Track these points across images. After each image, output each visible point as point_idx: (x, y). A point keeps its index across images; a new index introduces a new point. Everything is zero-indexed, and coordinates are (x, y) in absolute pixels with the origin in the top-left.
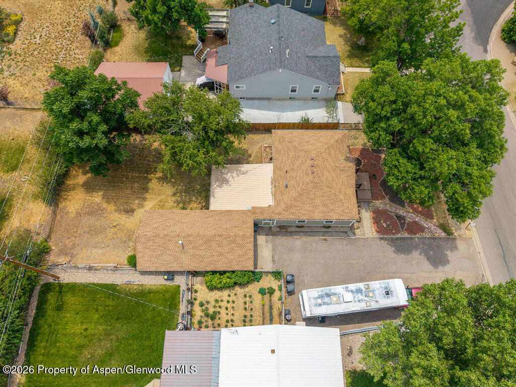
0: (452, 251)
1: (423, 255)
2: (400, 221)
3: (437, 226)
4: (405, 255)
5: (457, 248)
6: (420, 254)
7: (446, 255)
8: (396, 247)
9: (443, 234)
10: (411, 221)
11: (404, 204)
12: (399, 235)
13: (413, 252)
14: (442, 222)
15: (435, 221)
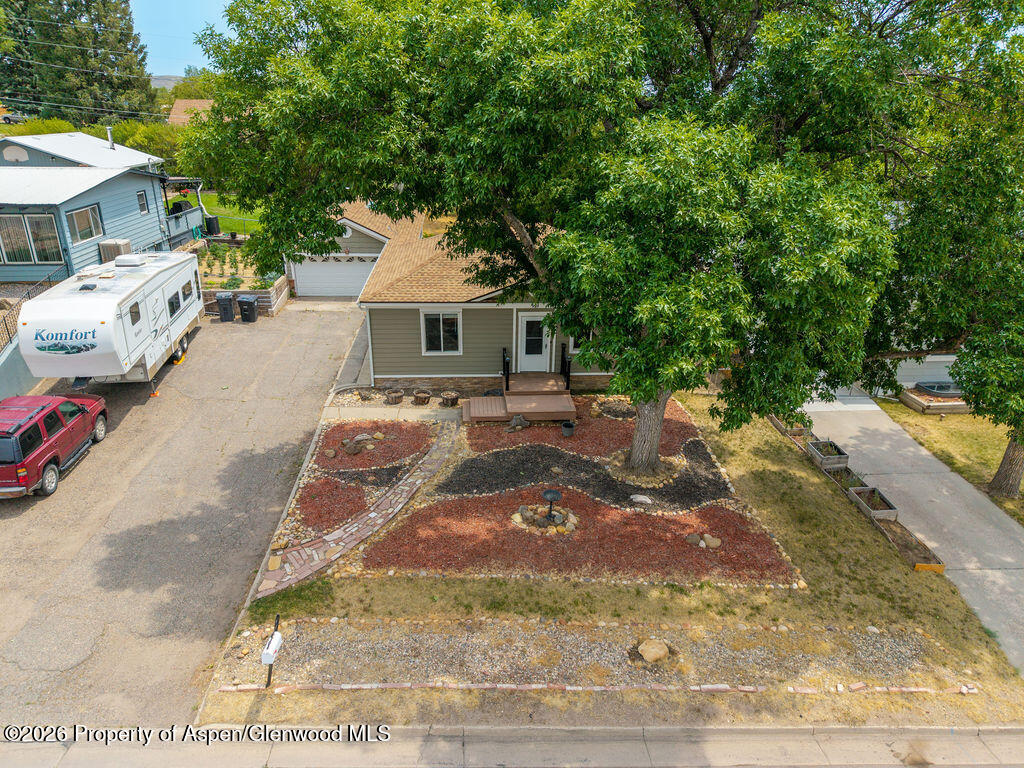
0: (161, 610)
1: (198, 512)
2: (375, 473)
3: (321, 572)
4: (225, 471)
5: (165, 633)
6: (203, 506)
7: (152, 586)
8: (269, 457)
9: (267, 586)
10: (369, 500)
11: (454, 492)
12: (309, 463)
13: (223, 489)
14: (339, 594)
15: (356, 569)
